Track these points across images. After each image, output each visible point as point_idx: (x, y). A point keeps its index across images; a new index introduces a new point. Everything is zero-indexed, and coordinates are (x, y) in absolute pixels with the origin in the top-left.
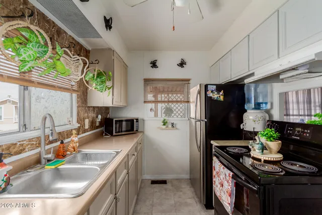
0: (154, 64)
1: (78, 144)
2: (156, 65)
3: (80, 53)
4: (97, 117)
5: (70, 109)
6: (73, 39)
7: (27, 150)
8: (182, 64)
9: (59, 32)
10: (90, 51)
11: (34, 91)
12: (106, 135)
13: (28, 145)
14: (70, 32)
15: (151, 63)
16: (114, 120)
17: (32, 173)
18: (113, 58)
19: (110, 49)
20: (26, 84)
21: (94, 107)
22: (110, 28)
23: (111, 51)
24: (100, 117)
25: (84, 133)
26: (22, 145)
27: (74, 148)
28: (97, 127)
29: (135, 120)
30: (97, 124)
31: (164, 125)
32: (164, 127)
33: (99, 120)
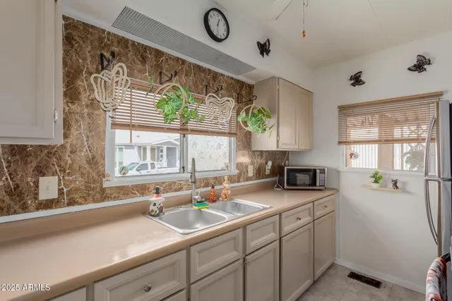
0: (357, 80)
1: (229, 192)
2: (361, 81)
3: (241, 91)
4: (266, 163)
5: (228, 154)
6: (232, 78)
7: (184, 189)
8: (420, 65)
9: (216, 76)
10: (253, 85)
11: (191, 137)
12: (278, 187)
13: (185, 185)
14: (227, 73)
15: (351, 80)
16: (286, 168)
17: (183, 209)
18: (278, 87)
19: (274, 78)
20: (184, 132)
21: (262, 152)
22: (268, 52)
23: (274, 80)
24: (270, 163)
25: (247, 181)
26: (180, 184)
27: (225, 195)
28: (268, 176)
29: (318, 171)
30: (268, 172)
31: (376, 182)
32: (375, 185)
33: (270, 168)
